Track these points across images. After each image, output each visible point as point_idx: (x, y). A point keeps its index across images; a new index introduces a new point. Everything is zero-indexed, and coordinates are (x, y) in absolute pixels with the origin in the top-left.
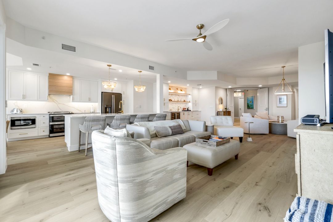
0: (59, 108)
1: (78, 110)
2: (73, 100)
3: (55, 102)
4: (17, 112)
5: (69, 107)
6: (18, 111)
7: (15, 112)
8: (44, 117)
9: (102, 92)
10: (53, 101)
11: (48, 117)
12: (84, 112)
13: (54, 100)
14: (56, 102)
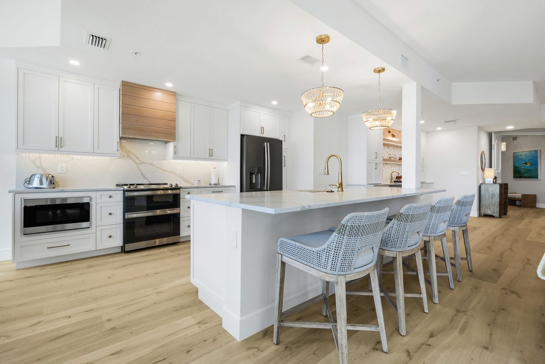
0: (142, 174)
1: (182, 178)
2: (176, 155)
3: (132, 159)
4: (41, 183)
5: (164, 170)
6: (44, 180)
7: (36, 183)
8: (110, 197)
9: (242, 136)
10: (129, 157)
11: (122, 199)
12: (196, 185)
13: (130, 154)
14: (135, 158)
